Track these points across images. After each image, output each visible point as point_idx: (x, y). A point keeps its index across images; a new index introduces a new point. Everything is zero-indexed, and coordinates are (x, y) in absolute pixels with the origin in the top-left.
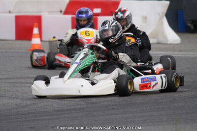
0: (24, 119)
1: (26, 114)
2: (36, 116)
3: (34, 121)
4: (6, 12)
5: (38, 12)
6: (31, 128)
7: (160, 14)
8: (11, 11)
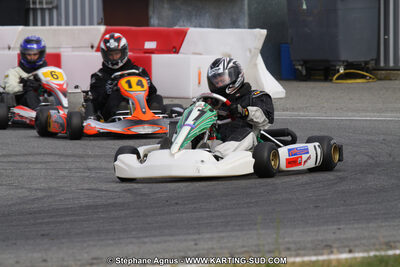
0: (32, 221)
1: (35, 212)
2: (51, 217)
3: (48, 223)
4: (4, 48)
5: (54, 48)
6: (43, 235)
7: (253, 50)
8: (12, 46)
